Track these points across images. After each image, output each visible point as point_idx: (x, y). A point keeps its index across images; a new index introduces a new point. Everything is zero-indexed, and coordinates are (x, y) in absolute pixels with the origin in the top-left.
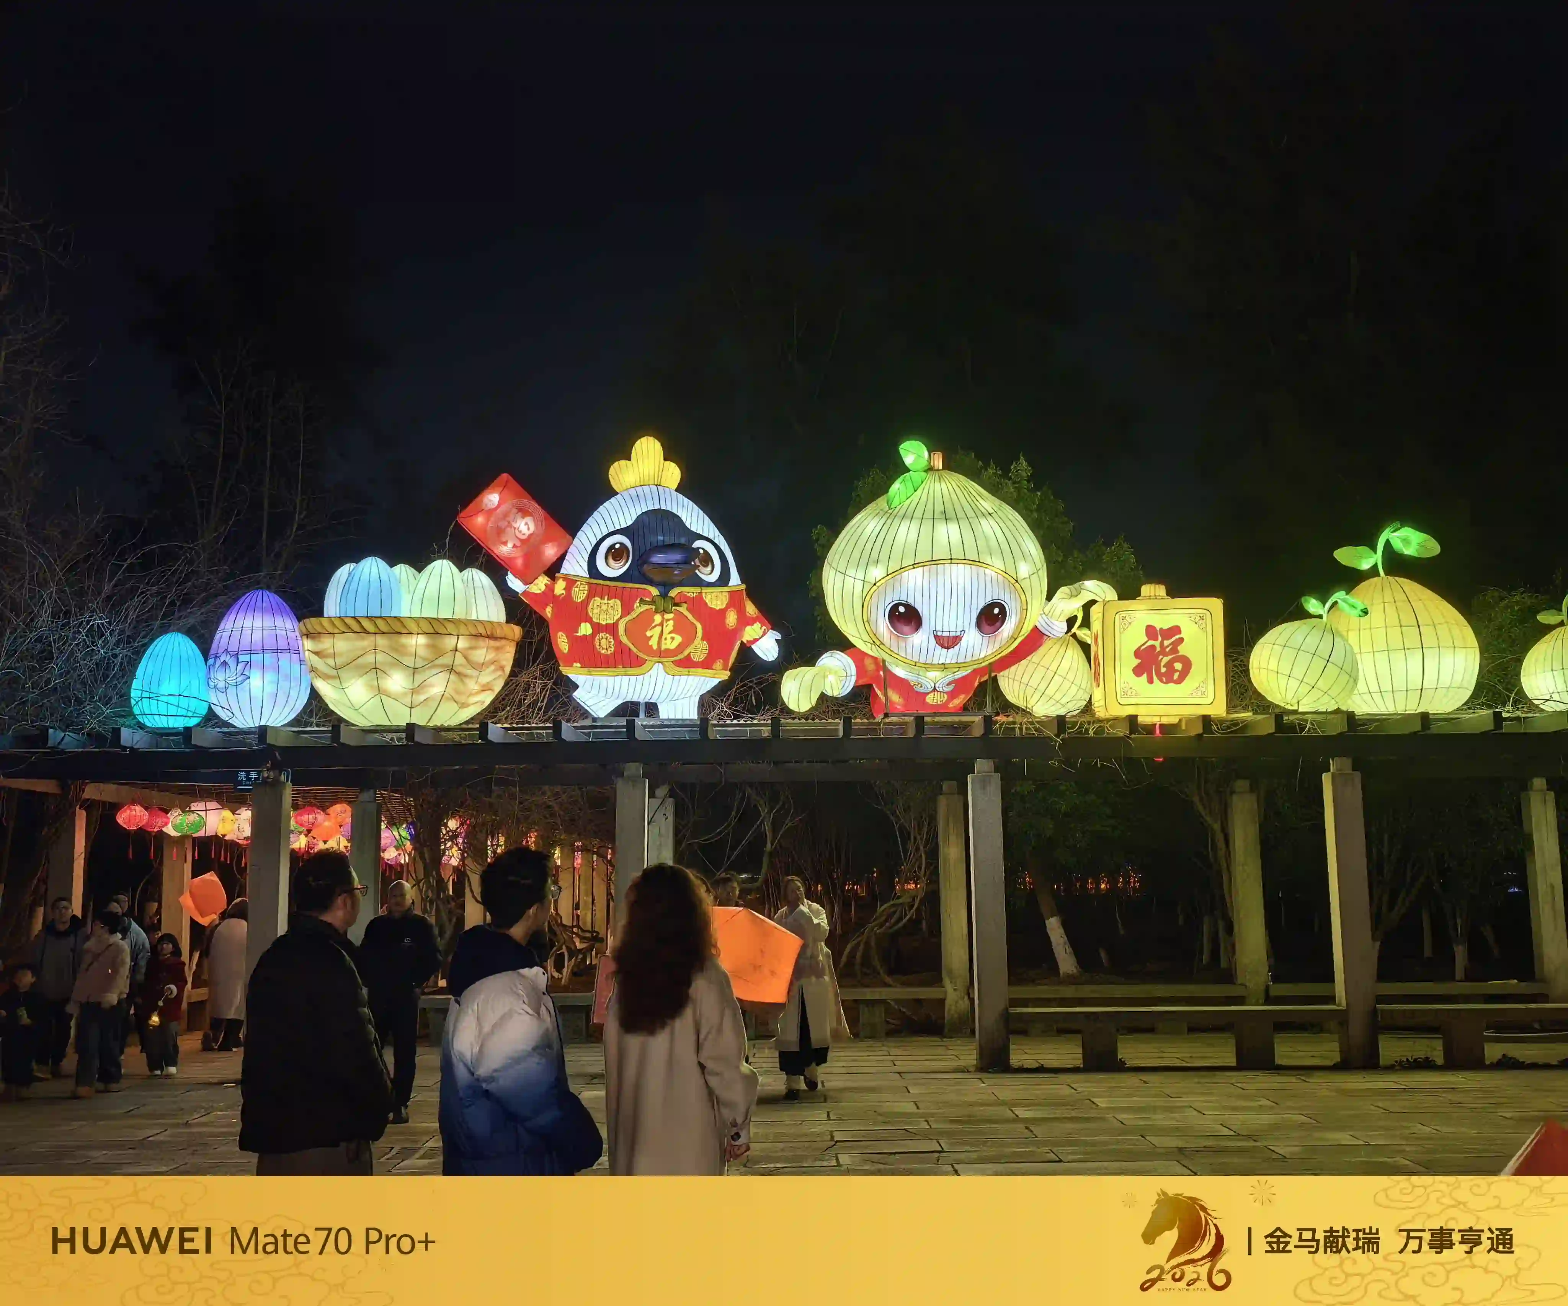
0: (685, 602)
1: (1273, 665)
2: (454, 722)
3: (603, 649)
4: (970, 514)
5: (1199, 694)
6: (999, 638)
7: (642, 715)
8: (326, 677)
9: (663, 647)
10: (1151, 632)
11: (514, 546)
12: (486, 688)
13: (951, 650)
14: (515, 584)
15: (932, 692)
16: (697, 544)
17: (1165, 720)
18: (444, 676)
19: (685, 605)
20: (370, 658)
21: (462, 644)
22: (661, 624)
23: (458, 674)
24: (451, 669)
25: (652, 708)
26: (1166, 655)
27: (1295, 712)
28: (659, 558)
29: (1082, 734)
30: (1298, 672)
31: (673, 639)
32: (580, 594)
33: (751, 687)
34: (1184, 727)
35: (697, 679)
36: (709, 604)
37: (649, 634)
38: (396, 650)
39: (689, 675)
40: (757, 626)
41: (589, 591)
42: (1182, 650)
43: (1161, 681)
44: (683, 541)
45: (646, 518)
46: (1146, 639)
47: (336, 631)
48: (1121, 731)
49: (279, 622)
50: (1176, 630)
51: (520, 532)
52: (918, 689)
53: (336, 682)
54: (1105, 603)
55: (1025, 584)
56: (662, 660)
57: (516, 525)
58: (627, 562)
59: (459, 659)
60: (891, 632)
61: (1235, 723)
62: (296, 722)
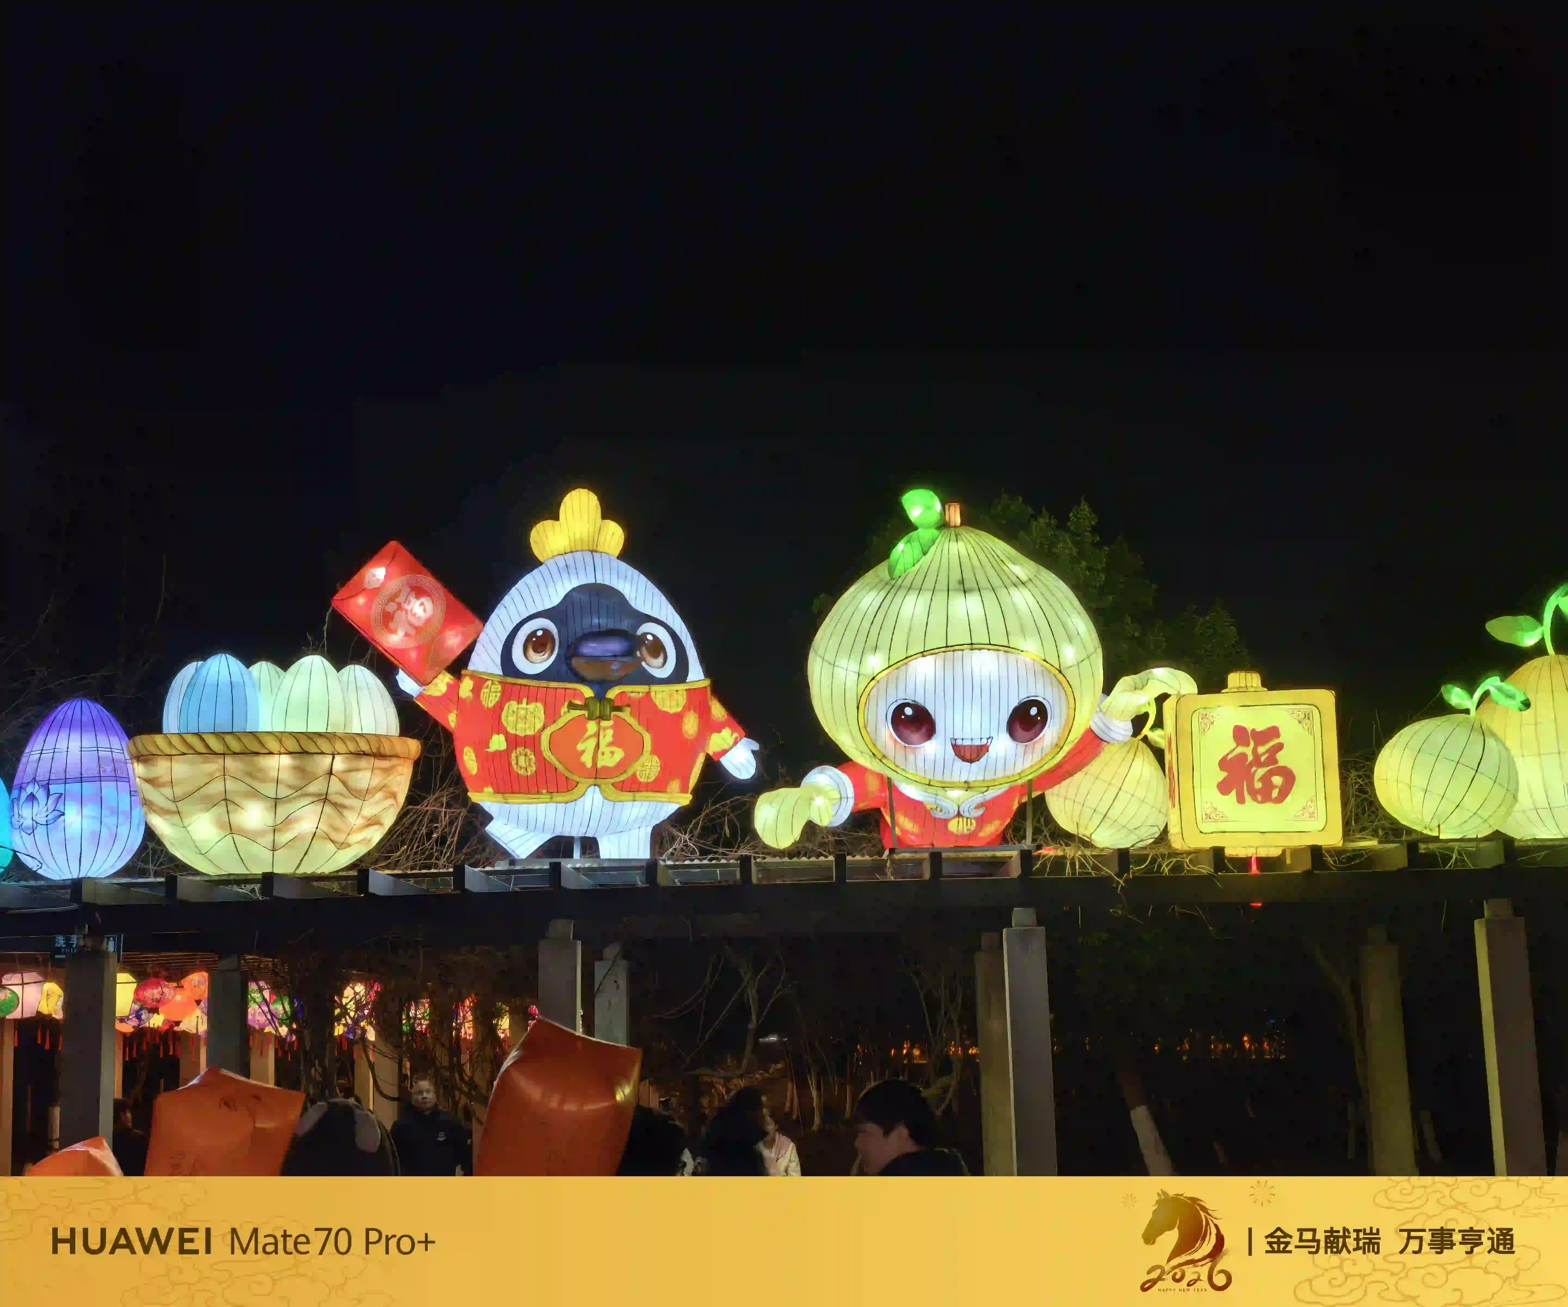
0: (628, 706)
1: (1405, 776)
2: (327, 869)
3: (521, 768)
4: (996, 582)
5: (1307, 815)
6: (1038, 747)
7: (577, 854)
8: (164, 812)
9: (600, 764)
10: (1240, 733)
11: (407, 635)
12: (373, 822)
13: (974, 765)
14: (407, 684)
15: (954, 817)
16: (647, 628)
17: (1263, 853)
18: (318, 808)
19: (628, 710)
20: (217, 787)
21: (339, 764)
22: (597, 735)
23: (335, 805)
24: (324, 799)
25: (590, 845)
26: (1260, 765)
27: (1436, 839)
28: (591, 648)
29: (1154, 873)
30: (1438, 788)
31: (612, 753)
32: (490, 697)
33: (724, 814)
34: (1288, 861)
35: (646, 804)
36: (660, 707)
37: (580, 747)
38: (250, 775)
39: (634, 800)
40: (726, 733)
41: (503, 692)
42: (1283, 759)
43: (1255, 799)
44: (625, 625)
45: (575, 594)
46: (1234, 745)
47: (174, 752)
48: (1205, 869)
49: (103, 741)
50: (1274, 732)
51: (414, 615)
52: (939, 815)
53: (176, 818)
54: (1180, 697)
55: (1072, 675)
56: (599, 781)
57: (409, 608)
58: (552, 652)
59: (335, 785)
60: (895, 740)
61: (1358, 853)
62: (126, 871)
